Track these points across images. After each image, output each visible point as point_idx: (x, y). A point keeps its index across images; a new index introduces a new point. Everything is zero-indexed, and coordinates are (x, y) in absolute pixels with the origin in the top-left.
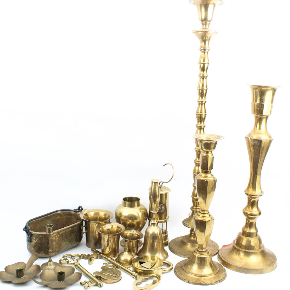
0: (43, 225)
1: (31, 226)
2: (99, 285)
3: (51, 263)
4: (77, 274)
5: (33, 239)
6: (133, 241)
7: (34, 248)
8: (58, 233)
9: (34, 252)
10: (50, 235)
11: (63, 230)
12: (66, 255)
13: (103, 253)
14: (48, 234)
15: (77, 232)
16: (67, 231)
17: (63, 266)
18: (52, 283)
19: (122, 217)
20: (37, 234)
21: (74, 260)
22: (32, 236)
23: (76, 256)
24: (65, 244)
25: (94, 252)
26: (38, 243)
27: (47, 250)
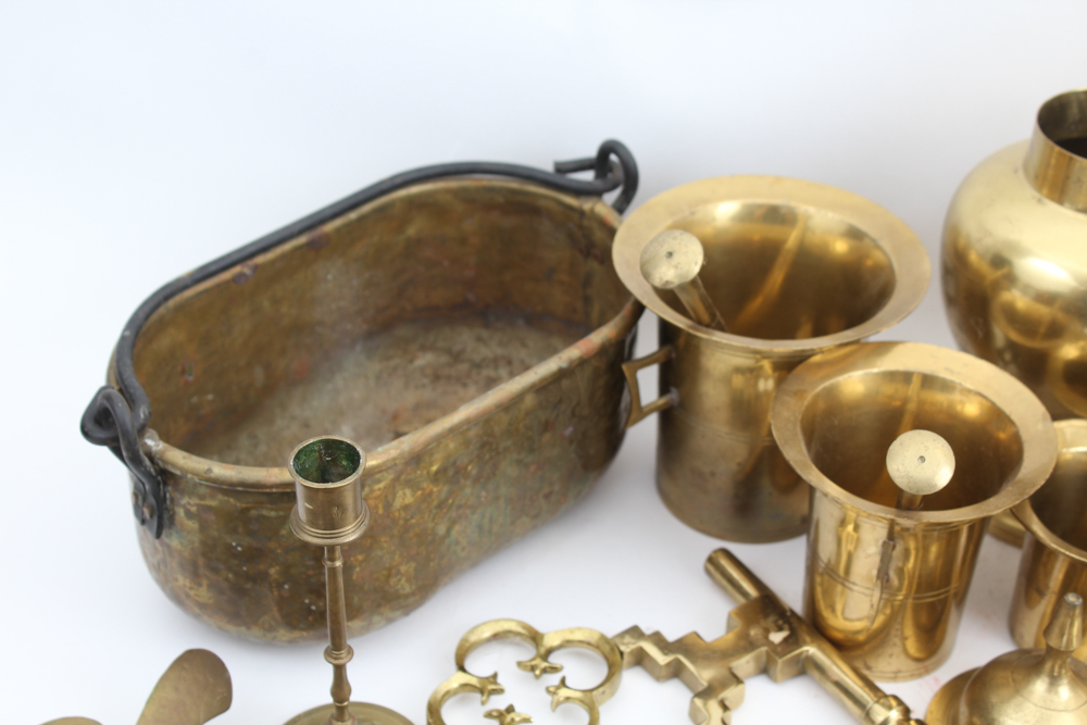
0: (284, 309)
5: (181, 512)
10: (331, 548)
12: (487, 634)
13: (813, 624)
15: (585, 411)
19: (1008, 289)
21: (558, 704)
22: (170, 488)
23: (581, 642)
24: (480, 528)
25: (742, 600)
26: (229, 548)
27: (310, 604)
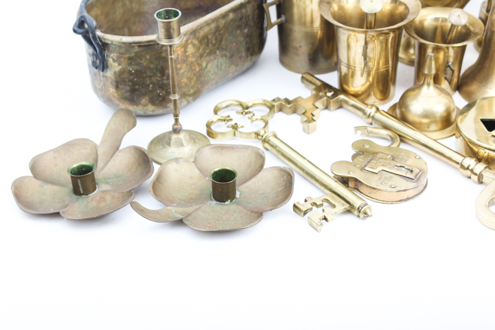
0: (134, 5)
1: (96, 11)
2: (360, 212)
3: (182, 136)
4: (276, 172)
5: (110, 60)
6: (448, 48)
7: (117, 87)
8: (194, 32)
9: (117, 102)
10: (171, 46)
11: (208, 24)
12: (224, 105)
13: (343, 91)
14: (164, 42)
15: (252, 24)
16: (222, 22)
17: (222, 148)
18: (197, 209)
20: (124, 43)
21: (253, 121)
22: (106, 51)
23: (259, 104)
24: (217, 66)
25: (314, 87)
26: (130, 71)
27: (160, 93)
